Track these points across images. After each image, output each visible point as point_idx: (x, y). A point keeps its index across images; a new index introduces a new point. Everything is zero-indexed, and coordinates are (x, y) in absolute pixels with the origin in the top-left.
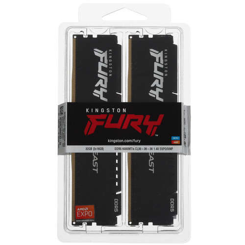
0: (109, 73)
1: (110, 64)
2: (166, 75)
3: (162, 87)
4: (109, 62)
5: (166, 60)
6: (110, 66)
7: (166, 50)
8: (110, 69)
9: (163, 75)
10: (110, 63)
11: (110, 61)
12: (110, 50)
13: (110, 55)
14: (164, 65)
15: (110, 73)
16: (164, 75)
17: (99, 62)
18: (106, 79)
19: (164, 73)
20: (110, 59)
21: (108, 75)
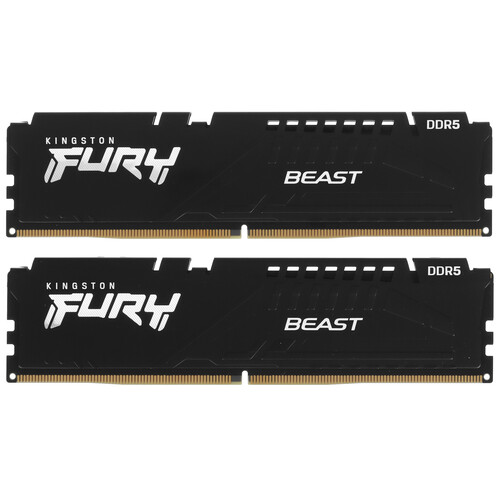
0: (108, 290)
1: (84, 286)
2: (111, 140)
3: (143, 151)
4: (79, 290)
5: (74, 140)
6: (89, 286)
7: (47, 141)
8: (97, 286)
9: (112, 149)
10: (80, 286)
11: (75, 286)
12: (48, 286)
13: (60, 286)
14: (85, 147)
15: (107, 286)
16: (111, 145)
17: (80, 315)
18: (123, 297)
19: (107, 145)
20: (70, 286)
21: (111, 291)
